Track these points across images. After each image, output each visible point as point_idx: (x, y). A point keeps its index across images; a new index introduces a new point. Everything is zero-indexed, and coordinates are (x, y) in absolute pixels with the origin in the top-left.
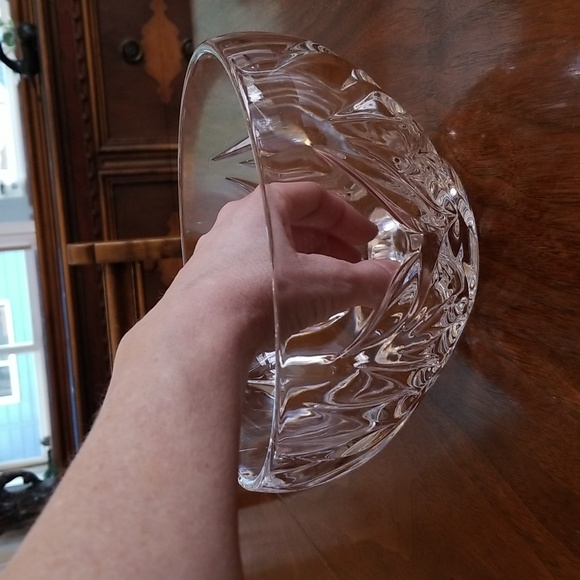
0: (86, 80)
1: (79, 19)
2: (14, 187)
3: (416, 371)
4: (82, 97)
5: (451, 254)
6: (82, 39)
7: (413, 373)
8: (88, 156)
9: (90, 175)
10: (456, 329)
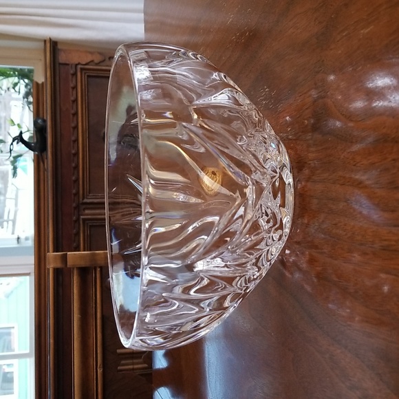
0: (77, 154)
1: (76, 114)
2: (27, 239)
3: (241, 277)
4: (74, 165)
5: (272, 198)
6: (76, 127)
7: (238, 278)
8: (74, 205)
9: (74, 218)
10: (275, 250)
